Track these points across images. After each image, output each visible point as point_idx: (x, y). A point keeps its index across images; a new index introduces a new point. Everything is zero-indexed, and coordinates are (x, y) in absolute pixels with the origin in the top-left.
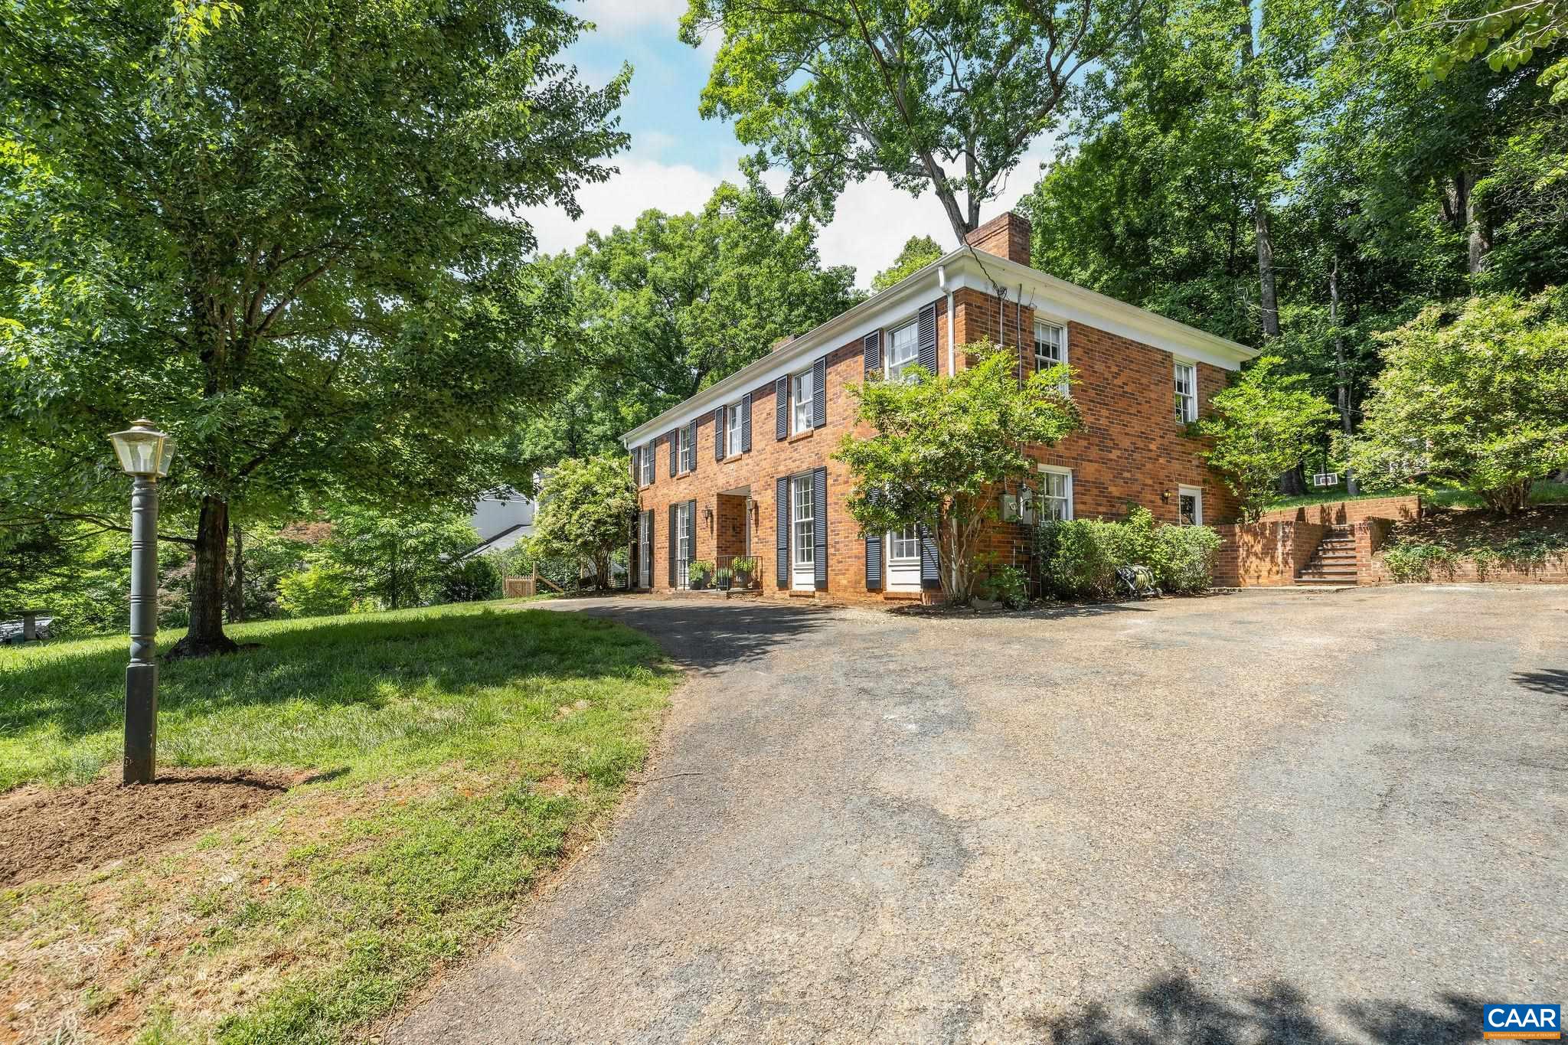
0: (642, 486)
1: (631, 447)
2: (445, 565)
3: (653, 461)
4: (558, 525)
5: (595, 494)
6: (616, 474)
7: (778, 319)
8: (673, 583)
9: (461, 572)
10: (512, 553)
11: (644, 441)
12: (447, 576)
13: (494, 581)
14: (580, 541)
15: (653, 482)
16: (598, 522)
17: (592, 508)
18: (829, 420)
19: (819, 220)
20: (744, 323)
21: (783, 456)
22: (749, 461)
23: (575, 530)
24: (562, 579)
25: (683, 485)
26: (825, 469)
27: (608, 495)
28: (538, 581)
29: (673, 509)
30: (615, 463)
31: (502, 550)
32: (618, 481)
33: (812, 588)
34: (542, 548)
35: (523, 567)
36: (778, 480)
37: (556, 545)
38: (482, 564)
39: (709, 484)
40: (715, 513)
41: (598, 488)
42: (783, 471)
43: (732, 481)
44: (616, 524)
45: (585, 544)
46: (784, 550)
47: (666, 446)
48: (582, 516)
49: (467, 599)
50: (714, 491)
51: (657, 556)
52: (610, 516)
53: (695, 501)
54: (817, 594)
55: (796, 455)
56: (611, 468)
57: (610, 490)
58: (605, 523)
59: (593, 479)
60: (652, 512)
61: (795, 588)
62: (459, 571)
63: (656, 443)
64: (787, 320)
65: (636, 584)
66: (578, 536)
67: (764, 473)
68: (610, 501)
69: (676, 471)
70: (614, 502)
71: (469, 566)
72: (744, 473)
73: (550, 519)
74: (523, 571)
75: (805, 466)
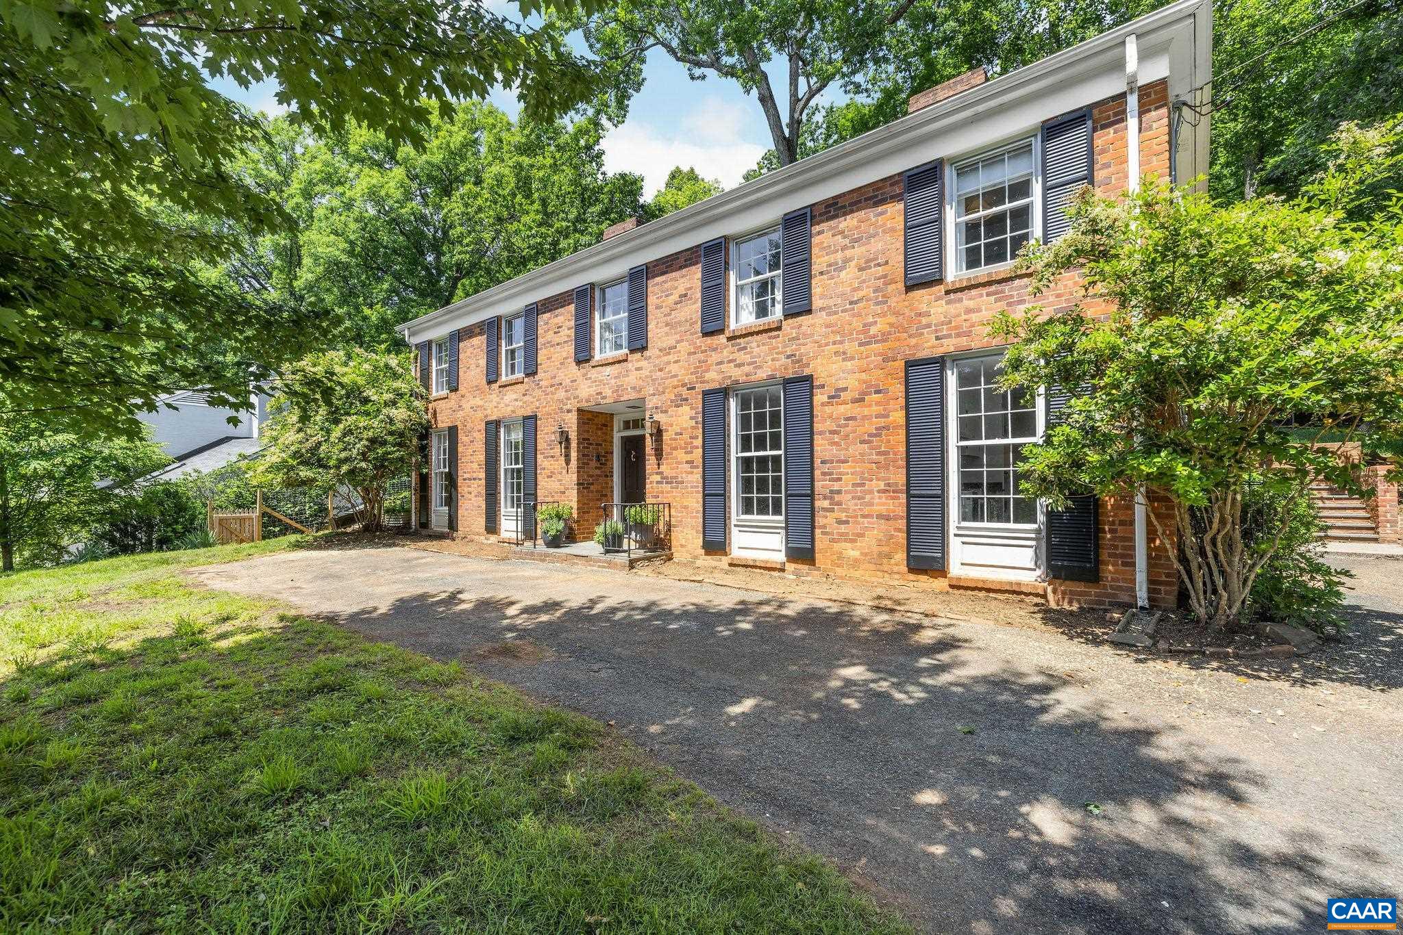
0: (434, 394)
1: (414, 340)
2: (105, 495)
3: (455, 362)
4: (308, 445)
5: (366, 401)
6: (396, 377)
7: (571, 217)
8: (492, 526)
9: (137, 506)
10: (221, 476)
11: (441, 332)
12: (112, 512)
13: (193, 519)
14: (345, 468)
15: (454, 389)
16: (373, 441)
17: (363, 422)
18: (817, 303)
19: (610, 119)
20: (525, 219)
21: (715, 357)
22: (644, 363)
23: (335, 453)
24: (301, 512)
25: (511, 395)
26: (809, 379)
27: (386, 404)
28: (264, 514)
29: (493, 428)
30: (393, 361)
31: (205, 471)
32: (398, 384)
33: (781, 557)
34: (280, 477)
35: (239, 496)
36: (705, 394)
37: (305, 473)
38: (171, 493)
39: (561, 394)
40: (573, 436)
41: (370, 393)
42: (714, 379)
43: (608, 392)
44: (400, 445)
45: (352, 472)
46: (714, 497)
47: (480, 341)
48: (348, 432)
49: (148, 548)
50: (573, 405)
51: (463, 488)
52: (391, 433)
53: (534, 417)
54: (790, 567)
55: (741, 357)
56: (387, 366)
57: (388, 396)
58: (384, 443)
59: (361, 381)
60: (453, 431)
61: (736, 553)
62: (130, 503)
63: (459, 336)
64: (580, 219)
65: (425, 525)
66: (342, 462)
67: (675, 382)
68: (393, 412)
69: (498, 375)
70: (400, 413)
71: (151, 497)
72: (632, 379)
73: (291, 437)
74: (240, 503)
75: (762, 374)
